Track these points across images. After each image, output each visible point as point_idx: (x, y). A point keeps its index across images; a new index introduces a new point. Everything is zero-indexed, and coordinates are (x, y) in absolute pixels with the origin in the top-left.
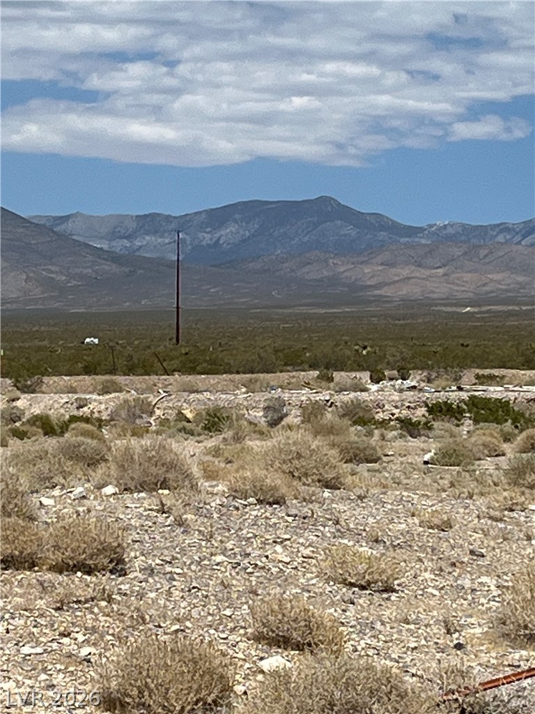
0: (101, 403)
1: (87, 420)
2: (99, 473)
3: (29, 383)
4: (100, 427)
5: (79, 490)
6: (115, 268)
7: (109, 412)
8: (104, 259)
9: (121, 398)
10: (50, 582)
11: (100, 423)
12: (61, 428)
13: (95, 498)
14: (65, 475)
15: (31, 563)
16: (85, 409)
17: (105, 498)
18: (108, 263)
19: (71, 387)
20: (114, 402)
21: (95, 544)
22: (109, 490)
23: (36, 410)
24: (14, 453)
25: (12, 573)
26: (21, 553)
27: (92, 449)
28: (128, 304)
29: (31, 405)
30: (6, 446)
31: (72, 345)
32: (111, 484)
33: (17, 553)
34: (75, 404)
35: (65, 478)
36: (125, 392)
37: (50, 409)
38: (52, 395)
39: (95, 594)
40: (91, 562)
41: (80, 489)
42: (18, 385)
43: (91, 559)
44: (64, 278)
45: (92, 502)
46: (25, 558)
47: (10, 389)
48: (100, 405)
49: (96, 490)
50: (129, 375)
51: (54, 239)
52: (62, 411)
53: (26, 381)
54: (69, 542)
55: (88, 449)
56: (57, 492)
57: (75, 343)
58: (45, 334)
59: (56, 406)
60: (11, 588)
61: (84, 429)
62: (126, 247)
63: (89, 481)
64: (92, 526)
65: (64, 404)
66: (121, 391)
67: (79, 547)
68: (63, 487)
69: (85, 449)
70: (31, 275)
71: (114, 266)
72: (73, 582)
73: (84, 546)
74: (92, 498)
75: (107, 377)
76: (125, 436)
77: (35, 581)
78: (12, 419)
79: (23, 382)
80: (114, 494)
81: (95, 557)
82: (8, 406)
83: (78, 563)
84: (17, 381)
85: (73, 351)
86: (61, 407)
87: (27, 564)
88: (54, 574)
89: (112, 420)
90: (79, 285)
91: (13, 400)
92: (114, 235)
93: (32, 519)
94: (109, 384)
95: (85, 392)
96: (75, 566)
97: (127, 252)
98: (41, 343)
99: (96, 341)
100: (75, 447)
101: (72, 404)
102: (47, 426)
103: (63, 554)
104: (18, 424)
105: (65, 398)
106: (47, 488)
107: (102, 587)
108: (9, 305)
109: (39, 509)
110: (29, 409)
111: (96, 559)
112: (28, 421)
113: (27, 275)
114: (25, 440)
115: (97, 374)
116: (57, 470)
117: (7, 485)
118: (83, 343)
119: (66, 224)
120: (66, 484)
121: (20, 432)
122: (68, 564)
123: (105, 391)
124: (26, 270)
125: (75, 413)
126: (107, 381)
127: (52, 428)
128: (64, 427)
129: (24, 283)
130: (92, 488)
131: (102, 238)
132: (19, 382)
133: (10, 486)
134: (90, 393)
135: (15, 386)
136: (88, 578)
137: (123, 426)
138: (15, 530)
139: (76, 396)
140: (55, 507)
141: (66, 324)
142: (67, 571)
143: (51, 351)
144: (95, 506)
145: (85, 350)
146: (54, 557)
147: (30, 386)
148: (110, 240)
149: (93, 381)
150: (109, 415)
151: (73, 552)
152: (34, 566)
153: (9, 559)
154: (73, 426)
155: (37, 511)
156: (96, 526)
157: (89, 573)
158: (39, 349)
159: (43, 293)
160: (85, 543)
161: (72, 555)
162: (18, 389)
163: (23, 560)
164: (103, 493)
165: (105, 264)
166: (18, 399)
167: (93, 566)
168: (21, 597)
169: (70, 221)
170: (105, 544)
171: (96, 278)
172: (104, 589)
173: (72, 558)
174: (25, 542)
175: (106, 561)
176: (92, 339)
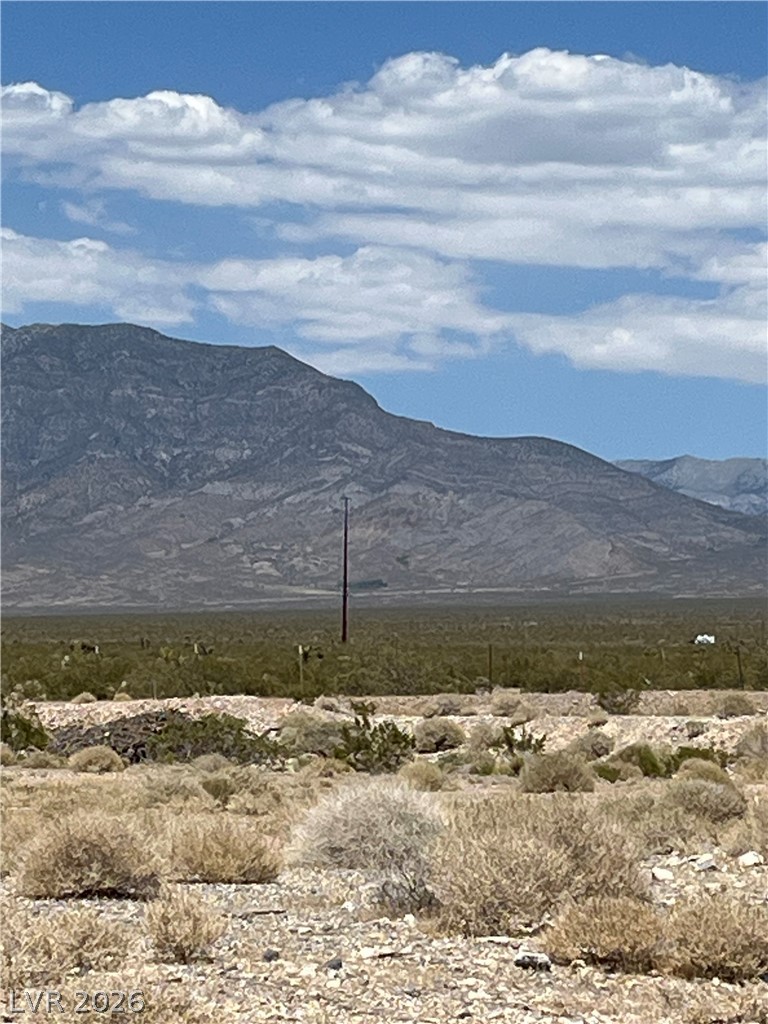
0: (723, 730)
1: (706, 755)
2: (733, 833)
3: (619, 699)
4: (723, 766)
5: (705, 858)
6: (739, 536)
7: (735, 742)
8: (723, 522)
9: (753, 723)
10: (677, 992)
11: (724, 759)
12: (668, 765)
13: (730, 871)
14: (686, 835)
15: (646, 964)
16: (700, 738)
17: (743, 870)
18: (730, 528)
19: (681, 707)
20: (743, 729)
21: (739, 938)
22: (749, 858)
23: (631, 739)
24: (602, 801)
25: (619, 978)
26: (633, 948)
27: (717, 797)
28: (758, 587)
29: (622, 731)
30: (592, 791)
31: (676, 645)
32: (752, 849)
33: (627, 949)
34: (686, 730)
35: (684, 840)
36: (758, 715)
37: (650, 738)
38: (653, 717)
39: (743, 1011)
40: (733, 964)
41: (708, 857)
42: (605, 702)
43: (734, 960)
44: (666, 549)
45: (724, 876)
46: (637, 957)
47: (592, 708)
48: (722, 732)
49: (730, 859)
50: (762, 690)
51: (650, 494)
52: (668, 740)
53: (616, 697)
54: (701, 934)
55: (712, 798)
56: (674, 860)
57: (681, 642)
58: (638, 629)
59: (659, 733)
60: (621, 1000)
61: (702, 767)
62: (754, 505)
63: (717, 845)
64: (734, 913)
65: (670, 731)
66: (752, 713)
67: (716, 941)
68: (681, 854)
69: (707, 797)
70: (620, 545)
71: (737, 531)
72: (709, 993)
73: (722, 940)
74: (724, 869)
75: (731, 692)
76: (761, 777)
77: (654, 990)
78: (595, 751)
79: (610, 698)
80: (756, 865)
81: (738, 957)
82: (591, 733)
83: (714, 964)
84: (603, 696)
85: (678, 654)
86: (667, 735)
87: (640, 965)
88: (680, 980)
89: (740, 754)
90: (687, 560)
91: (598, 724)
92: (738, 488)
93: (644, 898)
94: (735, 703)
95: (700, 713)
96: (709, 969)
97: (756, 513)
98: (631, 643)
99: (712, 639)
100: (692, 794)
101: (681, 731)
102: (647, 763)
103: (693, 951)
104: (604, 759)
105: (672, 722)
106: (659, 853)
107: (752, 1002)
108: (585, 588)
109: (652, 884)
110: (620, 737)
111: (741, 960)
112: (621, 755)
113: (613, 546)
114: (618, 782)
115: (716, 687)
116: (673, 828)
117: (609, 849)
118: (693, 642)
119: (669, 471)
120: (686, 849)
121: (609, 772)
122: (700, 967)
123: (729, 712)
124: (611, 538)
125: (686, 744)
126: (731, 698)
127: (654, 765)
128: (673, 765)
129: (607, 556)
130: (724, 855)
131: (720, 492)
132: (605, 698)
133: (613, 852)
134: (707, 715)
135: (600, 703)
136: (730, 987)
137: (757, 764)
138: (624, 917)
139: (687, 719)
140: (674, 881)
141: (668, 616)
142: (698, 976)
143: (647, 654)
144: (733, 883)
145: (696, 652)
146: (680, 957)
147: (622, 704)
148: (732, 497)
149: (711, 699)
150: (734, 748)
151: (706, 949)
152: (651, 968)
153: (616, 957)
154: (687, 762)
155: (650, 888)
156: (740, 913)
157: (731, 981)
158: (629, 650)
159: (634, 570)
160: (724, 936)
161: (706, 953)
162: (604, 707)
163: (635, 960)
164: (740, 864)
165: (723, 530)
166: (604, 723)
167: (736, 970)
168: (636, 1013)
169: (675, 467)
170: (754, 939)
171: (711, 549)
172: (755, 1006)
173: (706, 958)
174: (638, 933)
175: (754, 964)
176: (706, 636)
